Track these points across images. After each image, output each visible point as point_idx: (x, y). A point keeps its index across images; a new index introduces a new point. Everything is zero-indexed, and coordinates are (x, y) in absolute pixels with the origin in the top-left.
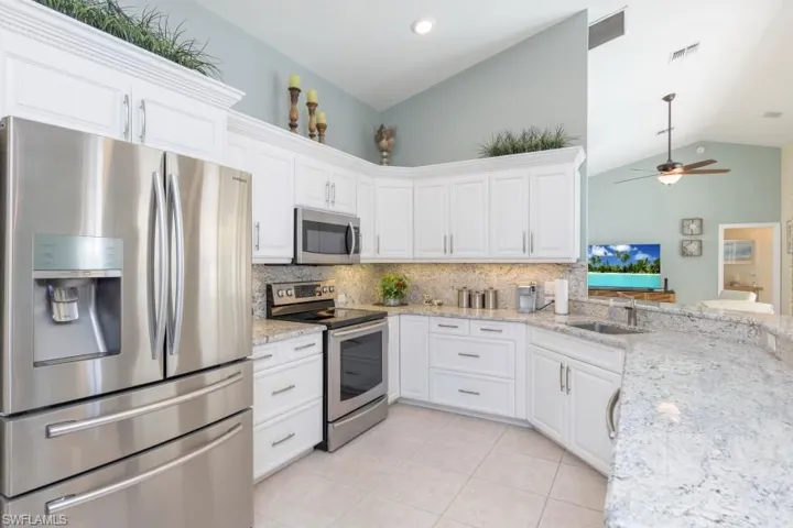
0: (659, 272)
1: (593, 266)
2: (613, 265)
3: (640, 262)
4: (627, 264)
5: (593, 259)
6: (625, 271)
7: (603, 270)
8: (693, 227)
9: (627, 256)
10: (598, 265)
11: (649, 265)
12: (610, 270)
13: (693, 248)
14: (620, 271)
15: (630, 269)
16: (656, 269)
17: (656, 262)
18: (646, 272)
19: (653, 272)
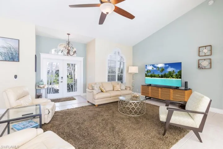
0: (180, 78)
1: (148, 75)
2: (156, 74)
3: (170, 73)
4: (163, 74)
5: (147, 71)
6: (162, 77)
7: (151, 76)
8: (206, 51)
9: (163, 70)
10: (149, 74)
11: (175, 74)
12: (155, 77)
13: (205, 64)
14: (160, 77)
15: (165, 76)
16: (179, 76)
17: (179, 72)
18: (173, 78)
19: (177, 78)
